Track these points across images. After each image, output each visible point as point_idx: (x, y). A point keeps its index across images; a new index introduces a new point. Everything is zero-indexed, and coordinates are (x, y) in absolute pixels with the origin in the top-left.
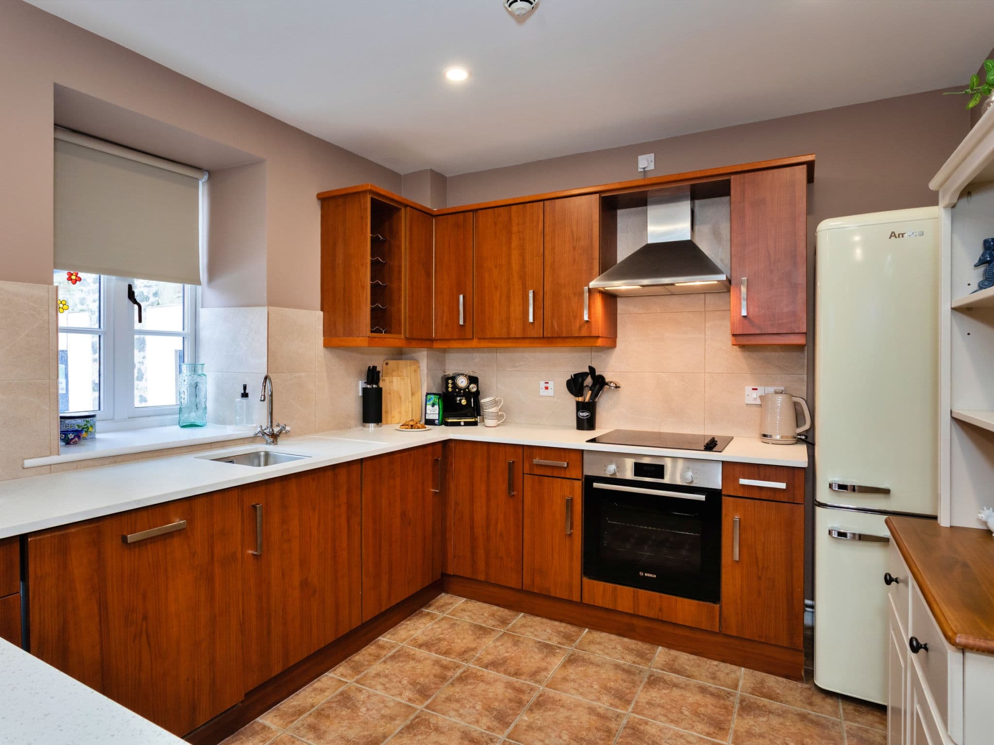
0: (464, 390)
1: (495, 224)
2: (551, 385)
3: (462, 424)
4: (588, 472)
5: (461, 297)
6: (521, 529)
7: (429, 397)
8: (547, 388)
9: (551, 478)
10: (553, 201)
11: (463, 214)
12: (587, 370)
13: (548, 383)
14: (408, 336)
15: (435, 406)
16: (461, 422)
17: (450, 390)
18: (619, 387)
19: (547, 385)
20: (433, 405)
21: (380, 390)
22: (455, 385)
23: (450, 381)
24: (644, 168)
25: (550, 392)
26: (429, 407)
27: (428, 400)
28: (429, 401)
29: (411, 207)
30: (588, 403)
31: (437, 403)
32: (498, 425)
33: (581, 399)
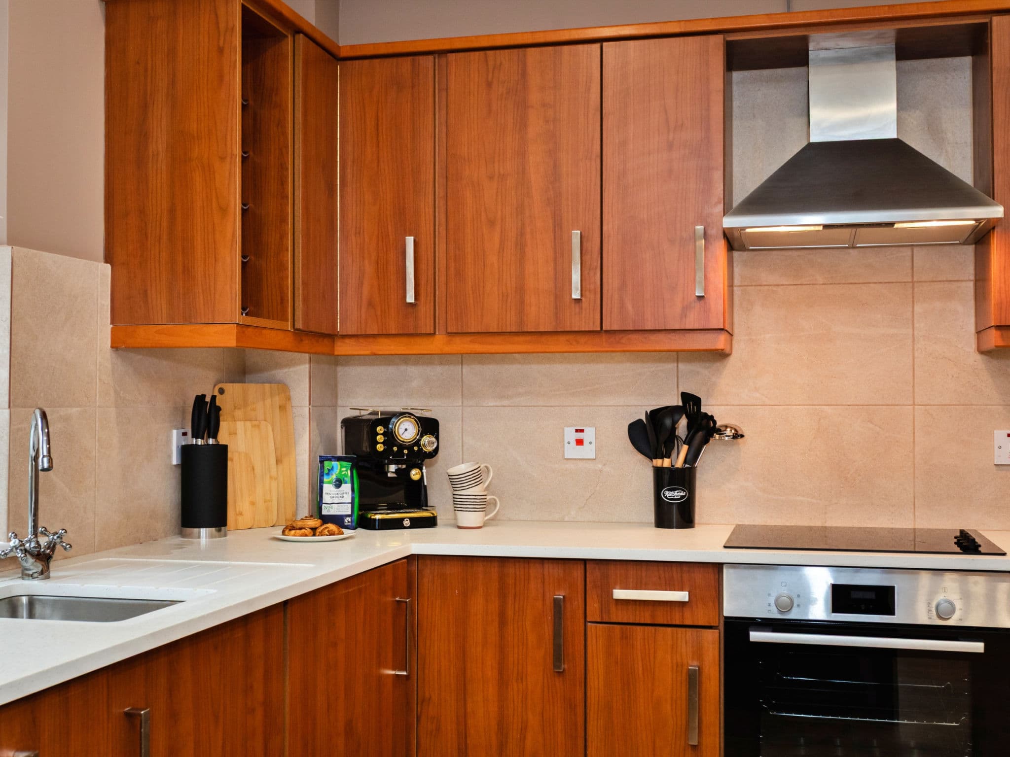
0: (410, 448)
1: (489, 85)
2: (589, 435)
3: (407, 523)
4: (731, 609)
5: (410, 241)
6: (581, 743)
7: (327, 464)
8: (580, 442)
9: (652, 629)
10: (621, 43)
11: (410, 58)
12: (677, 402)
13: (582, 431)
14: (299, 325)
15: (343, 485)
16: (403, 519)
17: (380, 448)
18: (742, 436)
19: (580, 436)
20: (339, 483)
21: (223, 450)
22: (390, 437)
23: (380, 429)
25: (588, 451)
26: (328, 488)
27: (326, 471)
28: (328, 474)
30: (682, 470)
31: (348, 479)
33: (666, 463)
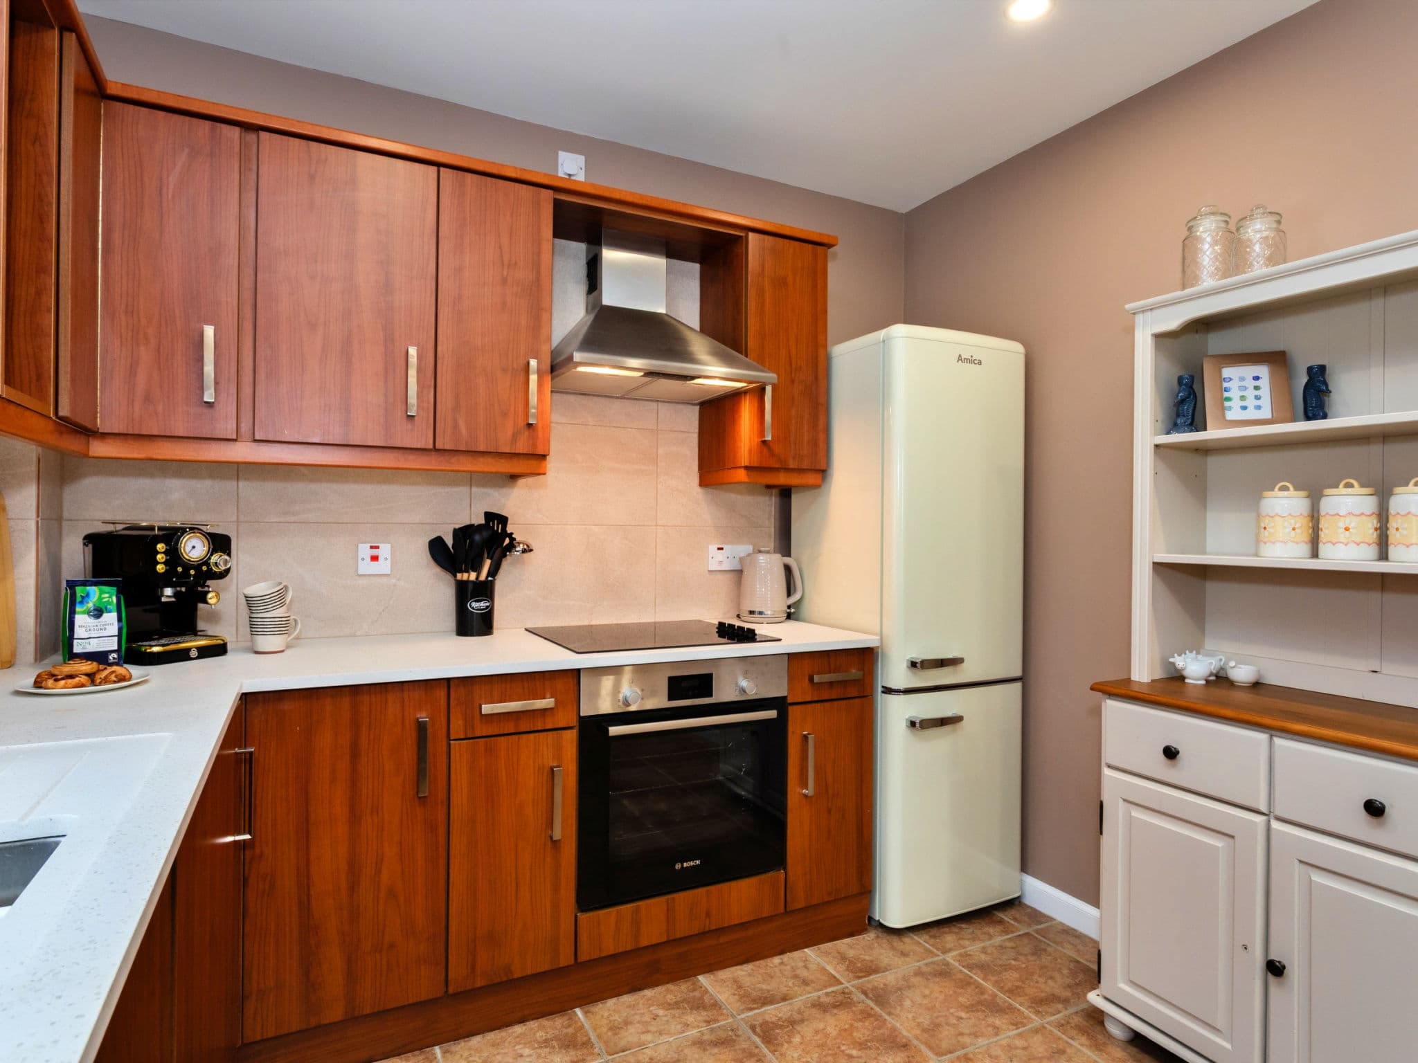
0: (197, 567)
1: (311, 179)
2: (384, 551)
3: (194, 653)
4: (589, 710)
5: (209, 330)
7: (80, 591)
8: (375, 558)
9: (515, 738)
13: (377, 547)
15: (105, 615)
16: (188, 650)
17: (160, 568)
19: (375, 552)
20: (98, 613)
22: (174, 556)
23: (161, 547)
24: (570, 175)
25: (383, 566)
26: (83, 619)
27: (79, 599)
28: (81, 602)
31: (113, 607)
32: (289, 646)
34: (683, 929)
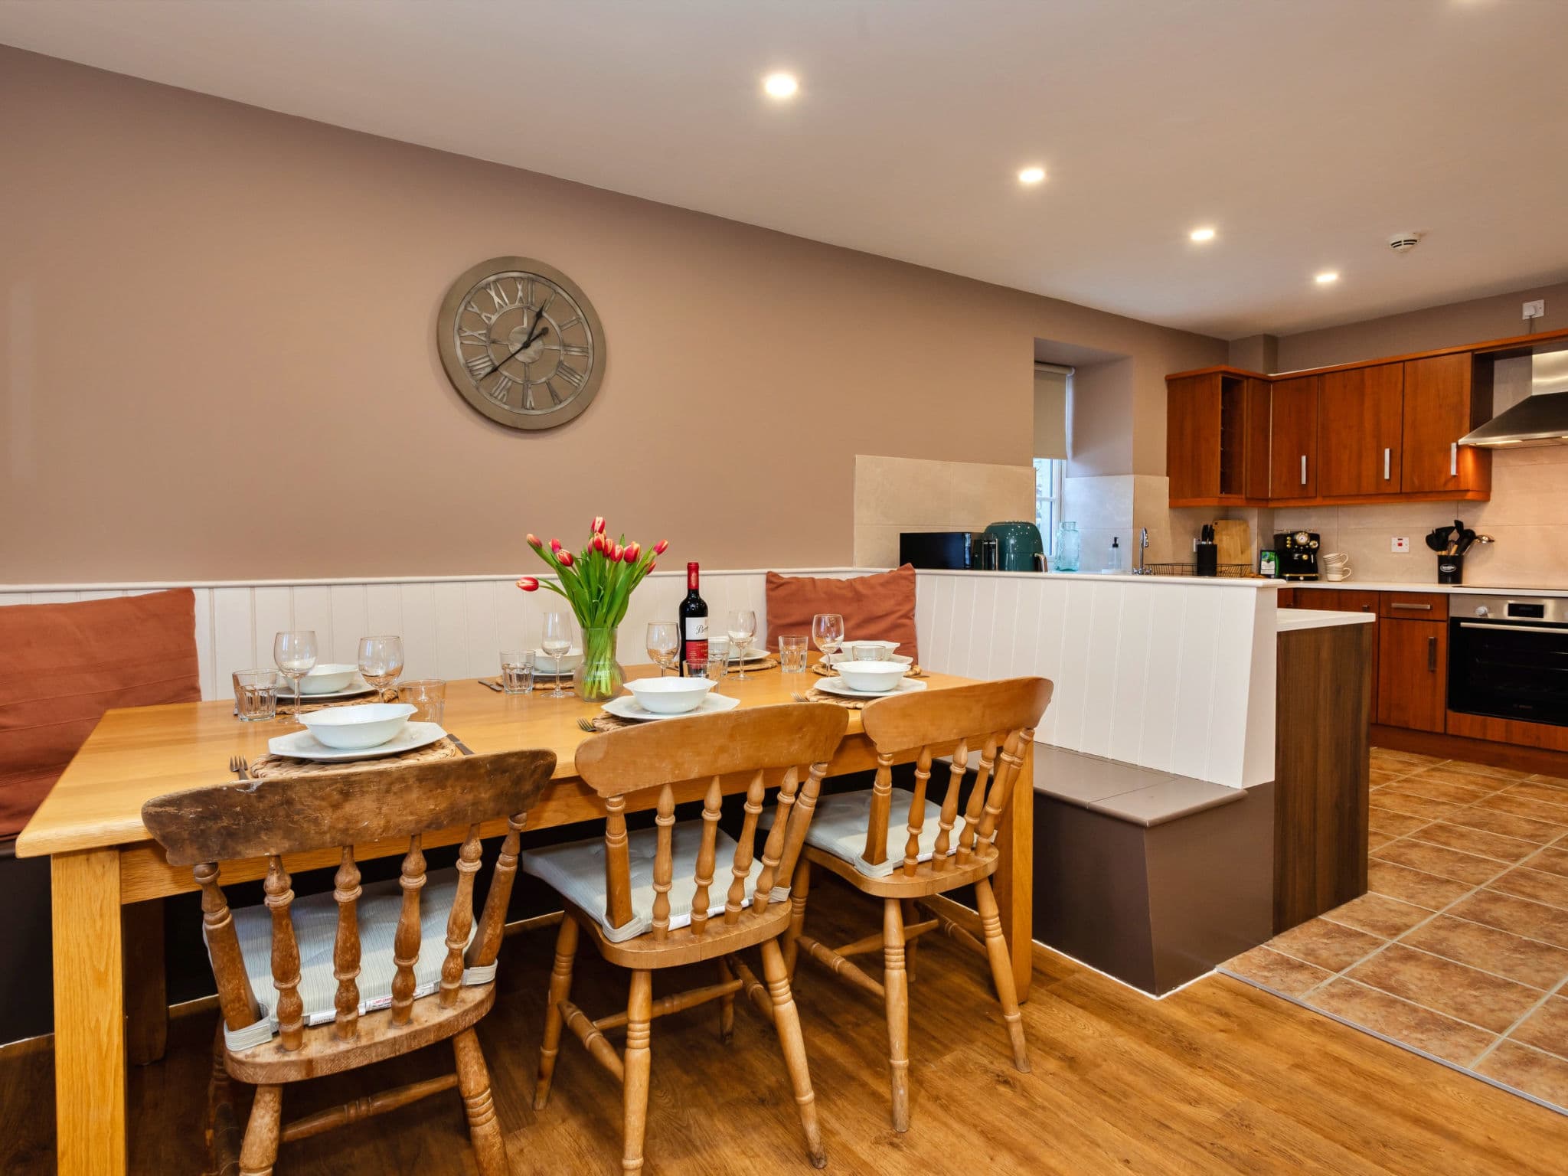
0: (1304, 546)
1: (1345, 387)
2: (1405, 541)
3: (1302, 578)
4: (1453, 614)
5: (1304, 458)
7: (1264, 554)
8: (1400, 545)
10: (1415, 361)
11: (1306, 378)
12: (1453, 525)
13: (1401, 539)
14: (1248, 496)
15: (1271, 562)
16: (1300, 577)
17: (1289, 546)
18: (1493, 541)
19: (1400, 541)
20: (1269, 561)
21: (1214, 547)
22: (1294, 542)
23: (1289, 538)
24: (1530, 316)
25: (1405, 548)
26: (1264, 563)
28: (1264, 557)
29: (1255, 378)
30: (1453, 557)
31: (1273, 560)
33: (1444, 553)
34: (1517, 739)
